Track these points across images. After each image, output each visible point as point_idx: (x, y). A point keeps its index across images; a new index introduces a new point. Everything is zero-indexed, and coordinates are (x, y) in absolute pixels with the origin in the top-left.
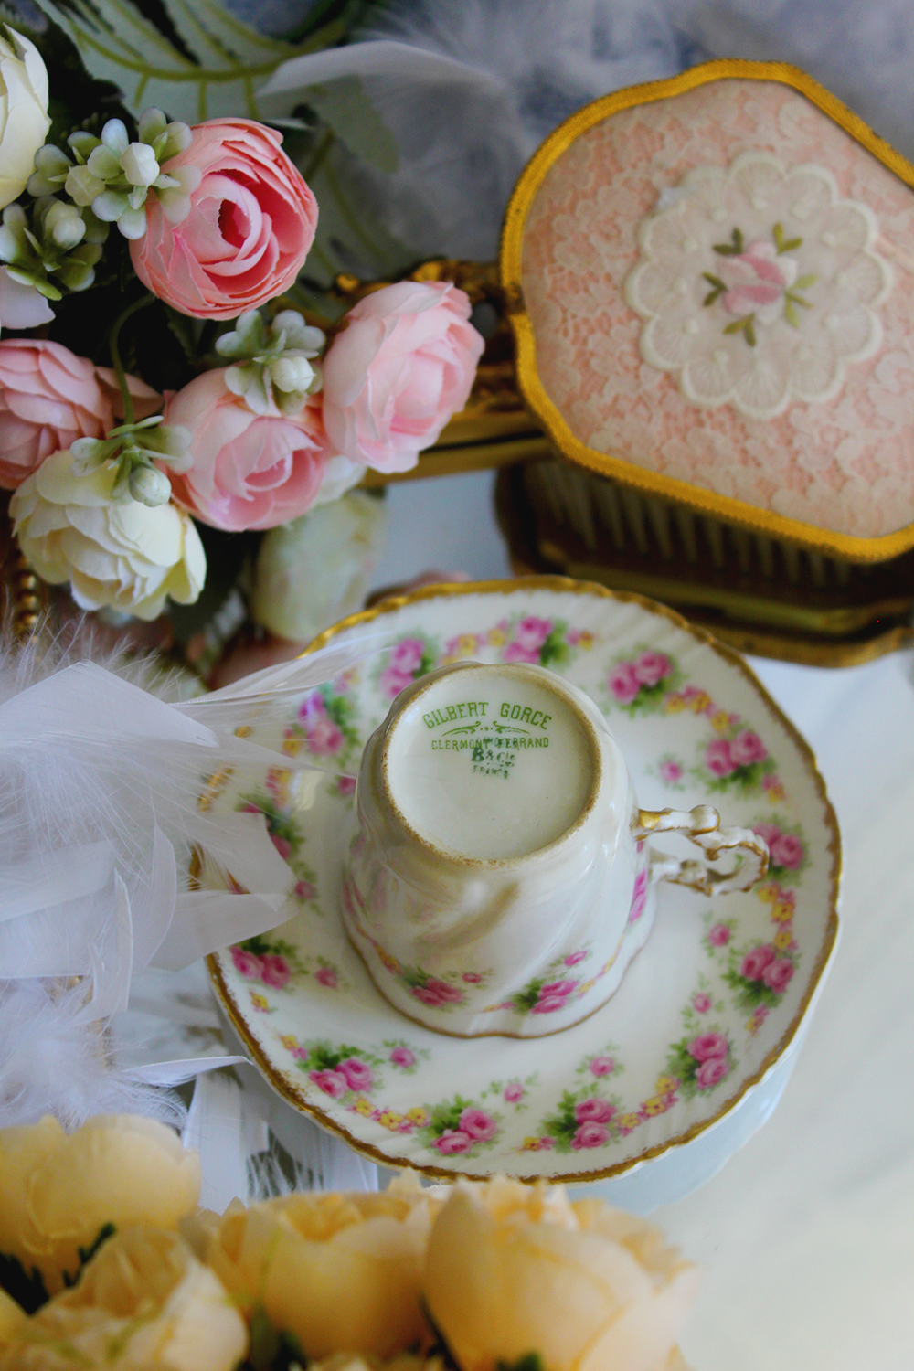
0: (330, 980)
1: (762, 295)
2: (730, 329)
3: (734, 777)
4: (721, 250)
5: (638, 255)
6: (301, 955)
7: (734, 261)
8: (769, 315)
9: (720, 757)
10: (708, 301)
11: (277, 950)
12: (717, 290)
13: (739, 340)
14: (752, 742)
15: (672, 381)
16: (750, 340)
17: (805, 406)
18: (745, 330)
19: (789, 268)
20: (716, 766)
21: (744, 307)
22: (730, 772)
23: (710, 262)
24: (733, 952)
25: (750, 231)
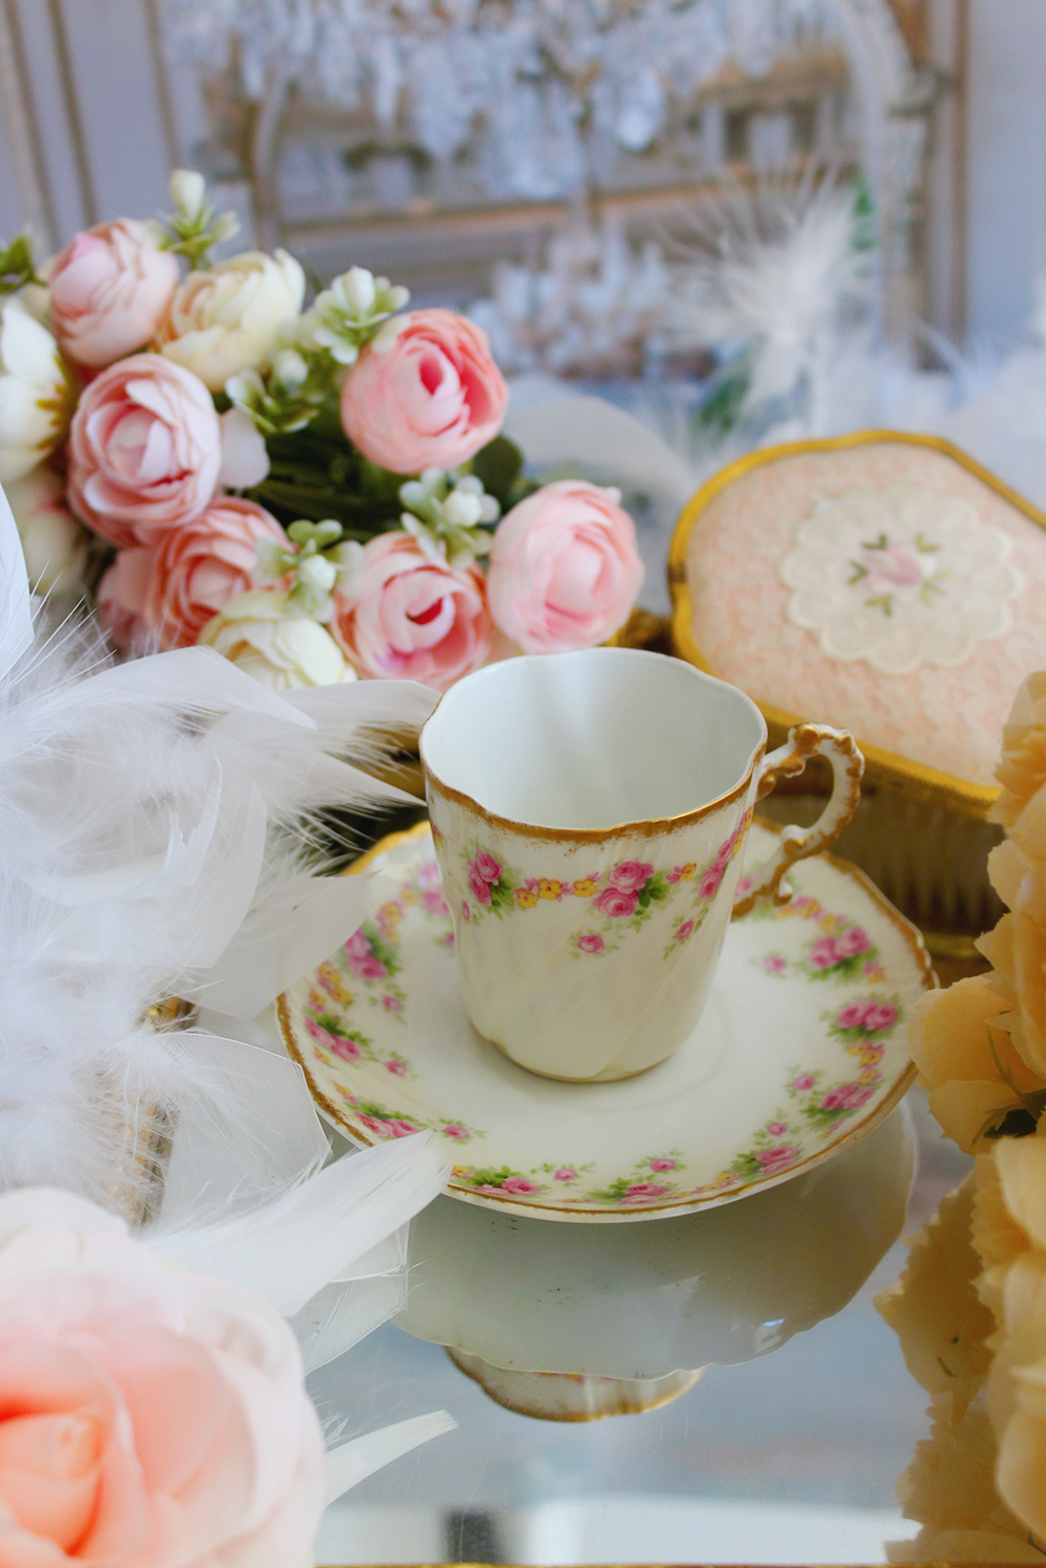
0: (399, 1070)
1: (902, 579)
2: (871, 603)
3: (837, 968)
4: (868, 547)
5: (793, 544)
6: (375, 1047)
7: (879, 554)
8: (906, 596)
9: (825, 953)
10: (853, 581)
11: (352, 1038)
12: (861, 573)
13: (877, 613)
14: (857, 937)
15: (811, 637)
16: (888, 612)
17: (934, 668)
18: (886, 605)
19: (928, 565)
20: (820, 960)
21: (882, 587)
22: (833, 963)
23: (857, 555)
24: (815, 1093)
25: (894, 535)
